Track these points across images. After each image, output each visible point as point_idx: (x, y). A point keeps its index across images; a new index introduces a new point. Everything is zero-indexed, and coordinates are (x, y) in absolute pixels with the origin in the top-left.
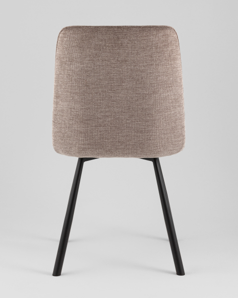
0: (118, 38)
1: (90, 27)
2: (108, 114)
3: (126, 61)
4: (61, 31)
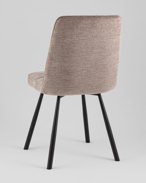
0: (94, 23)
1: (77, 16)
2: (84, 69)
3: (97, 36)
4: (58, 19)
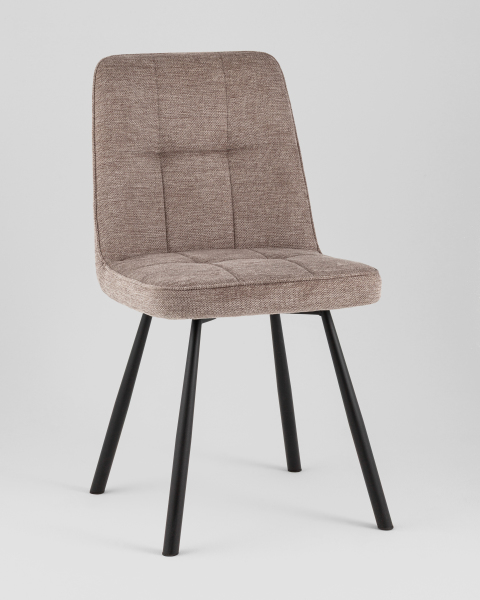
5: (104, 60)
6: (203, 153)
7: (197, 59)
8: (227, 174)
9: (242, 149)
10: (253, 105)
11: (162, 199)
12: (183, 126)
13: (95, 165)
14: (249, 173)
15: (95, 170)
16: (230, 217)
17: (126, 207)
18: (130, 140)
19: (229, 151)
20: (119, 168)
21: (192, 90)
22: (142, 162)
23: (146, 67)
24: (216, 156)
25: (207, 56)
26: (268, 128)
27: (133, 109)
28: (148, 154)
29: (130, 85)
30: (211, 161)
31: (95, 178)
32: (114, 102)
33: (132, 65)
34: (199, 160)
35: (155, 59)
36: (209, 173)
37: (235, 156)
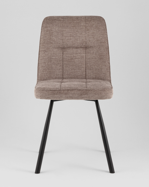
5: (46, 18)
6: (77, 48)
7: (77, 18)
8: (85, 55)
9: (90, 47)
10: (94, 33)
11: (62, 62)
12: (71, 39)
13: (39, 50)
14: (91, 55)
15: (39, 52)
16: (84, 69)
17: (48, 64)
18: (52, 43)
19: (86, 48)
20: (47, 52)
21: (74, 28)
22: (55, 50)
23: (60, 20)
24: (81, 49)
25: (81, 17)
26: (98, 40)
27: (53, 33)
28: (59, 48)
29: (53, 26)
30: (79, 50)
31: (39, 54)
32: (47, 31)
33: (55, 20)
34: (75, 50)
35: (64, 18)
36: (78, 54)
37: (88, 49)
